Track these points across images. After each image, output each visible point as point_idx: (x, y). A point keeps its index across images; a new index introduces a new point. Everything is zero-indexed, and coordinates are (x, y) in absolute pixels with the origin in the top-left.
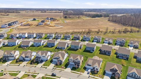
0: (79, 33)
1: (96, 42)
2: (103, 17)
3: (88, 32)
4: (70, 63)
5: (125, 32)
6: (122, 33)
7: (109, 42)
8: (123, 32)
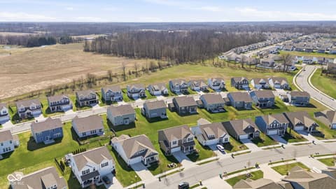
0: (67, 88)
1: (138, 97)
2: (58, 45)
3: (89, 82)
4: (173, 151)
5: (153, 69)
6: (150, 72)
7: (162, 92)
8: (150, 69)
